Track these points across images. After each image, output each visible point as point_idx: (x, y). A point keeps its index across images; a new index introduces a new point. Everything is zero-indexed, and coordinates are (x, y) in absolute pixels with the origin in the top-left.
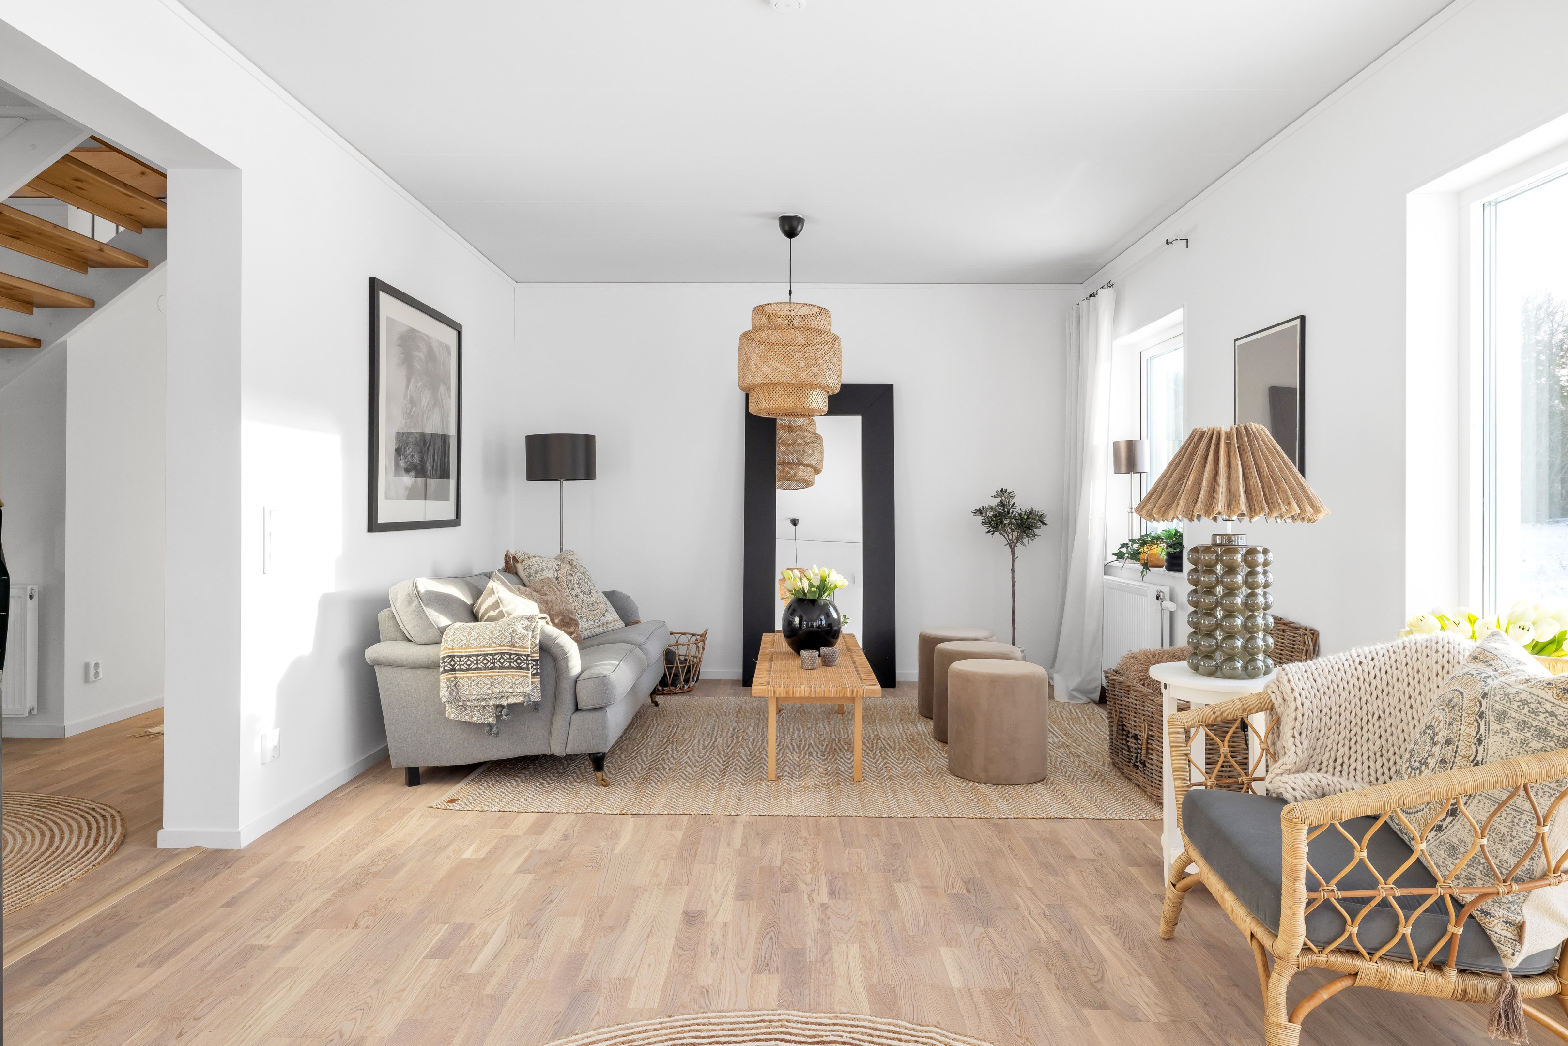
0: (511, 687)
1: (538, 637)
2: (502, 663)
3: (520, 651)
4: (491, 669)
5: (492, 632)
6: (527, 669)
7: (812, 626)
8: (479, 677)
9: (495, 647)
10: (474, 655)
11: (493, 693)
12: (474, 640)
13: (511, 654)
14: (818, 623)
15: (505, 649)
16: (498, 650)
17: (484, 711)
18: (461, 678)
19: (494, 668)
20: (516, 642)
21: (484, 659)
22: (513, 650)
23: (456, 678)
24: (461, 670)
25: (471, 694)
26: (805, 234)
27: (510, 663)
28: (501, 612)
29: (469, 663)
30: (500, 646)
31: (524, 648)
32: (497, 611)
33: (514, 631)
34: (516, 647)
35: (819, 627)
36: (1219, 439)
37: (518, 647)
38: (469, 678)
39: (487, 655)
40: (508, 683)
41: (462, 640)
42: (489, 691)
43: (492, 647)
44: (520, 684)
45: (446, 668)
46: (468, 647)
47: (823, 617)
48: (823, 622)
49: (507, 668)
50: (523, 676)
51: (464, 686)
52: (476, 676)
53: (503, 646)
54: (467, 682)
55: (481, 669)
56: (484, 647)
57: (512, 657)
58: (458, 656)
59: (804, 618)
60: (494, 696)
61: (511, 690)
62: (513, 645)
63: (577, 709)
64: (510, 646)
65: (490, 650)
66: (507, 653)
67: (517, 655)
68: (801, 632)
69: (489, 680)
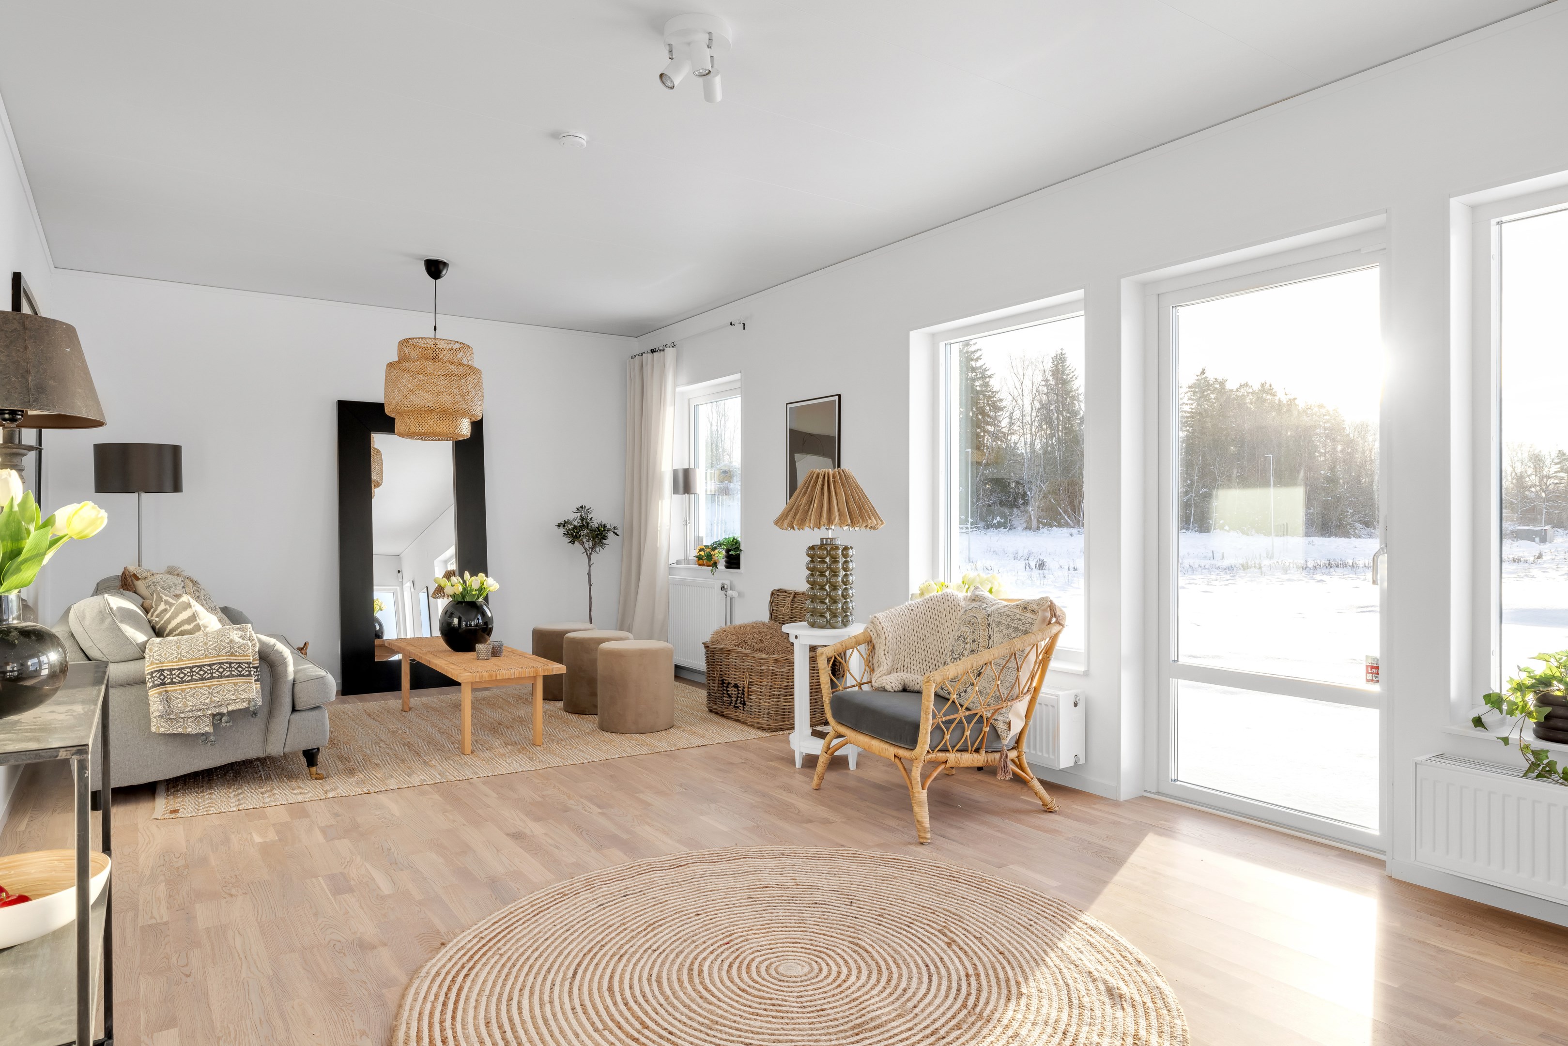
0: (233, 695)
1: (258, 645)
2: (221, 673)
3: (241, 659)
4: (208, 679)
5: (205, 644)
6: (249, 675)
7: (470, 625)
8: (195, 688)
9: (212, 657)
10: (188, 668)
11: (212, 702)
12: (186, 652)
13: (231, 663)
14: (476, 621)
15: (224, 659)
16: (216, 660)
17: (199, 722)
18: (172, 691)
19: (212, 678)
20: (236, 651)
21: (200, 670)
22: (232, 659)
23: (167, 692)
24: (172, 683)
25: (186, 706)
26: (448, 275)
27: (231, 671)
28: (198, 625)
29: (182, 675)
30: (218, 656)
31: (245, 656)
32: (193, 625)
33: (231, 641)
34: (235, 656)
35: (476, 625)
36: (828, 478)
37: (238, 656)
38: (183, 691)
39: (204, 666)
40: (229, 691)
41: (172, 654)
42: (207, 701)
43: (209, 657)
44: (244, 690)
45: (156, 682)
46: (180, 660)
47: (479, 617)
48: (480, 621)
49: (228, 676)
50: (247, 683)
51: (177, 698)
52: (191, 688)
53: (222, 656)
54: (180, 694)
55: (197, 680)
56: (200, 659)
57: (233, 665)
58: (167, 670)
59: (463, 619)
60: (213, 705)
61: (232, 697)
62: (232, 655)
63: (294, 710)
64: (229, 656)
65: (208, 661)
66: (227, 663)
67: (237, 663)
68: (460, 631)
69: (207, 690)
